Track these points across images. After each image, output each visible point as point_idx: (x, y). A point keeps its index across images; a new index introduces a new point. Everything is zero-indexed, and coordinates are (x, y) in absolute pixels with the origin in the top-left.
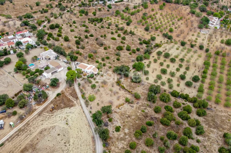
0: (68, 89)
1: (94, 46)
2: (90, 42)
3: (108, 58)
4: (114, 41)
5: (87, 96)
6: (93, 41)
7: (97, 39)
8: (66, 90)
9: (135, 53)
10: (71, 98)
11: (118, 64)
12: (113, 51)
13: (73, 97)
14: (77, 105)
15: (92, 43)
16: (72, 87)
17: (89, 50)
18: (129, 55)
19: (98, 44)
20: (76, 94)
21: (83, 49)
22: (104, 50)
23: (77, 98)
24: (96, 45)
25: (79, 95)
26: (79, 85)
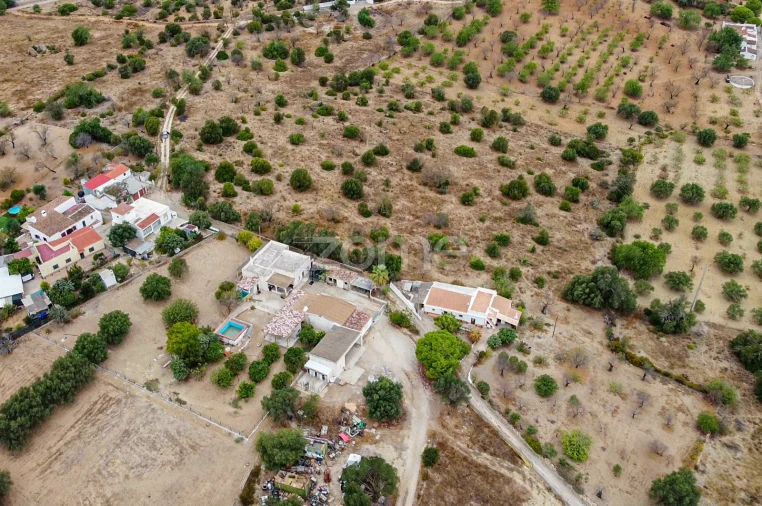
0: (451, 422)
1: (417, 194)
2: (394, 181)
3: (504, 241)
4: (471, 160)
5: (545, 436)
6: (399, 175)
8: (444, 426)
9: (576, 201)
10: (484, 459)
11: (556, 262)
12: (497, 204)
13: (492, 454)
14: (534, 493)
15: (403, 183)
16: (462, 407)
17: (411, 218)
18: (563, 213)
19: (425, 184)
20: (495, 433)
21: (388, 217)
22: (463, 207)
23: (514, 457)
24: (421, 188)
25: (514, 440)
26: (483, 389)
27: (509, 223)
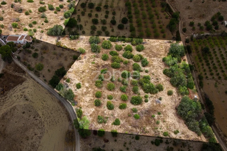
0: (8, 67)
1: (13, 14)
2: (6, 11)
3: (35, 23)
4: (32, 3)
6: (8, 9)
7: (12, 6)
8: (6, 68)
9: (59, 11)
10: (17, 74)
11: (49, 26)
12: (37, 14)
13: (18, 72)
14: (28, 79)
15: (9, 11)
16: (13, 63)
17: (9, 20)
18: (55, 14)
19: (15, 11)
20: (19, 67)
21: (2, 20)
22: (26, 16)
23: (24, 72)
24: (14, 12)
25: (25, 68)
26: (19, 58)
27: (38, 19)
